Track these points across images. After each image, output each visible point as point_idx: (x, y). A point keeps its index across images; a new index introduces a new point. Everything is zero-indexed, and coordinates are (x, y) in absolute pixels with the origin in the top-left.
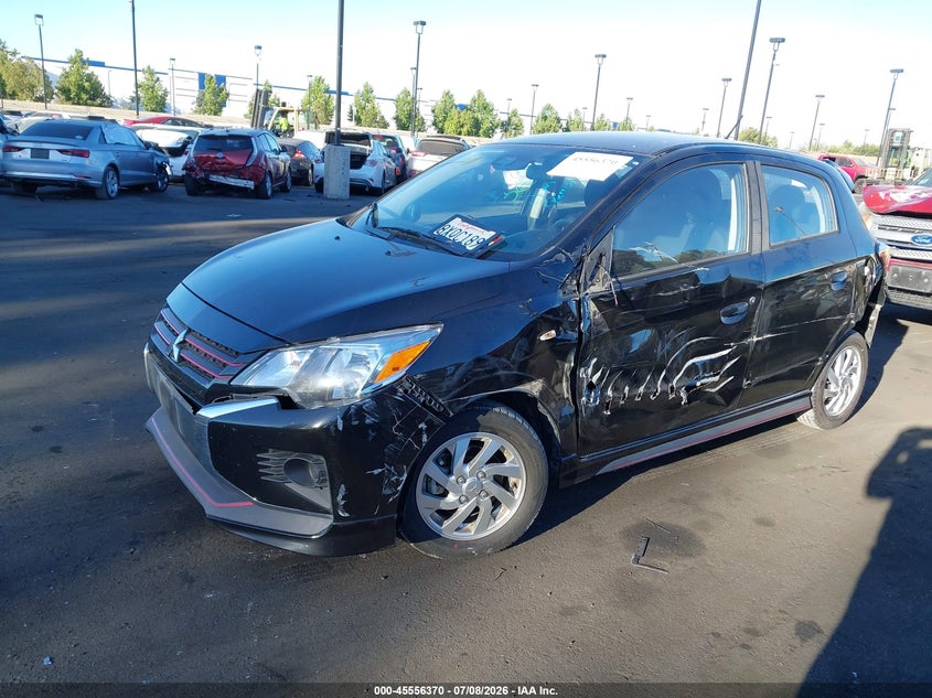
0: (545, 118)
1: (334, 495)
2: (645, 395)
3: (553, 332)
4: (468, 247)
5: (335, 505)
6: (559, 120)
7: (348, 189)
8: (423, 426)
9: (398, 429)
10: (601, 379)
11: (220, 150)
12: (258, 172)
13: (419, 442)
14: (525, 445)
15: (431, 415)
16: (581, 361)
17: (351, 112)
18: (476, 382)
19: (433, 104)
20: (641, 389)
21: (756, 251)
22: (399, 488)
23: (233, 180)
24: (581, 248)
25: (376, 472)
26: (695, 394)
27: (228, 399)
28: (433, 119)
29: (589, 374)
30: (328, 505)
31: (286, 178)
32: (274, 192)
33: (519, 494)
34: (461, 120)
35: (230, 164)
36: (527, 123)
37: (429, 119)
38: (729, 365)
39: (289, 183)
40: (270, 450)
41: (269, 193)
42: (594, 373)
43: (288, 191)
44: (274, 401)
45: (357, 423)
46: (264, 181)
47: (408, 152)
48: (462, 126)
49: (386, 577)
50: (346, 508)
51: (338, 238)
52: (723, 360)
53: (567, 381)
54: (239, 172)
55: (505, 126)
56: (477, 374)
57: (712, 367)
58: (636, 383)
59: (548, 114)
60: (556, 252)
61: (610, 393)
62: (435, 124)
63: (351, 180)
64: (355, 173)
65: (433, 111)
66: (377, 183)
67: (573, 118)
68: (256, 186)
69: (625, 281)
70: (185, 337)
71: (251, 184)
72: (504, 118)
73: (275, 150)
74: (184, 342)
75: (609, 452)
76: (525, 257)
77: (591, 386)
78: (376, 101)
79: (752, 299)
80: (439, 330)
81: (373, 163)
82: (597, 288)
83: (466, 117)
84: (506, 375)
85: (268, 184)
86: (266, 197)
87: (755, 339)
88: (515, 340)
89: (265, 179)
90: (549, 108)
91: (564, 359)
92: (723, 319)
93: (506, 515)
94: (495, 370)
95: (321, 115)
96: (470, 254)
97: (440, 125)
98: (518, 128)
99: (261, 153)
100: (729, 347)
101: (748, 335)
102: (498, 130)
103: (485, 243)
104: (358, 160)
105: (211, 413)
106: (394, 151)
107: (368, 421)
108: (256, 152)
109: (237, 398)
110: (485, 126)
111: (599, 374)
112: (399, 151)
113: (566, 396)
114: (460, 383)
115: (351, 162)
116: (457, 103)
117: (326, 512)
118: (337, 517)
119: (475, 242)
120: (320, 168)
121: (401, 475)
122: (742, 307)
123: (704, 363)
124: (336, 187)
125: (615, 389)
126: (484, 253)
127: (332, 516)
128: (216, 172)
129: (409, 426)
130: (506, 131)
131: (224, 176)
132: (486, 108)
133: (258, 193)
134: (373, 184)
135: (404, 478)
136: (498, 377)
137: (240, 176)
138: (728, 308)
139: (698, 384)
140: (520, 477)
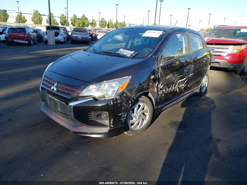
0: (102, 22)
1: (110, 121)
2: (171, 91)
3: (153, 76)
4: (128, 56)
5: (110, 124)
6: (106, 22)
7: (55, 42)
8: (130, 102)
9: (125, 103)
10: (163, 87)
11: (16, 32)
12: (28, 38)
13: (129, 106)
14: (150, 104)
15: (132, 99)
16: (159, 83)
17: (47, 21)
18: (140, 90)
19: (71, 18)
20: (170, 89)
21: (190, 54)
22: (125, 118)
23: (21, 41)
24: (158, 54)
25: (120, 115)
26: (180, 89)
27: (78, 99)
28: (71, 22)
29: (160, 86)
30: (108, 124)
31: (36, 40)
32: (33, 44)
33: (147, 117)
34: (79, 22)
35: (20, 36)
36: (98, 23)
37: (70, 22)
38: (186, 82)
39: (37, 41)
40: (92, 112)
41: (32, 45)
42: (161, 86)
43: (37, 44)
44: (92, 99)
45: (116, 102)
46: (30, 41)
47: (69, 31)
48: (80, 24)
49: (119, 141)
50: (113, 125)
51: (89, 55)
52: (185, 80)
53: (156, 88)
54: (22, 39)
55: (92, 24)
56: (140, 88)
57: (182, 82)
58: (169, 87)
59: (103, 20)
60: (152, 56)
61: (164, 90)
62: (72, 23)
63: (56, 40)
64: (56, 38)
65: (71, 20)
66: (62, 40)
67: (110, 21)
68: (28, 43)
69: (167, 62)
70: (57, 84)
71: (27, 42)
72: (91, 22)
73: (32, 32)
74: (57, 86)
75: (163, 105)
76: (144, 58)
77: (161, 89)
78: (54, 18)
79: (190, 65)
80: (131, 77)
81: (61, 35)
82: (161, 65)
83: (81, 22)
84: (146, 88)
85: (32, 42)
86: (31, 46)
87: (190, 75)
88: (147, 79)
89: (31, 40)
90: (103, 19)
91: (155, 83)
92: (185, 71)
93: (145, 122)
94: (143, 87)
95: (38, 21)
96: (129, 57)
97: (73, 24)
98: (95, 24)
99: (28, 33)
100: (186, 77)
101: (189, 74)
102: (90, 25)
103: (132, 55)
104: (57, 34)
105: (72, 104)
106: (65, 31)
107: (118, 102)
108: (27, 33)
109: (81, 99)
110: (86, 24)
111: (162, 86)
112: (67, 31)
113: (156, 92)
114: (137, 90)
115: (55, 35)
116: (77, 18)
117: (108, 126)
118: (110, 127)
119: (129, 54)
120: (46, 37)
121: (125, 115)
122: (188, 67)
123: (181, 82)
124: (51, 42)
125: (165, 89)
126: (133, 57)
127: (109, 127)
128: (16, 39)
129: (127, 102)
130: (92, 25)
131: (18, 40)
132: (86, 19)
133: (29, 45)
134: (62, 41)
135: (126, 115)
136: (144, 88)
137: (23, 40)
138: (185, 68)
139: (180, 87)
140: (148, 113)
